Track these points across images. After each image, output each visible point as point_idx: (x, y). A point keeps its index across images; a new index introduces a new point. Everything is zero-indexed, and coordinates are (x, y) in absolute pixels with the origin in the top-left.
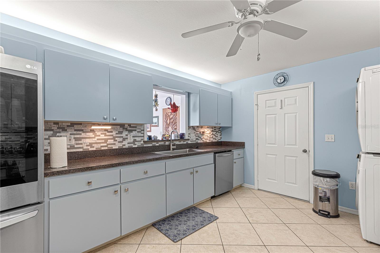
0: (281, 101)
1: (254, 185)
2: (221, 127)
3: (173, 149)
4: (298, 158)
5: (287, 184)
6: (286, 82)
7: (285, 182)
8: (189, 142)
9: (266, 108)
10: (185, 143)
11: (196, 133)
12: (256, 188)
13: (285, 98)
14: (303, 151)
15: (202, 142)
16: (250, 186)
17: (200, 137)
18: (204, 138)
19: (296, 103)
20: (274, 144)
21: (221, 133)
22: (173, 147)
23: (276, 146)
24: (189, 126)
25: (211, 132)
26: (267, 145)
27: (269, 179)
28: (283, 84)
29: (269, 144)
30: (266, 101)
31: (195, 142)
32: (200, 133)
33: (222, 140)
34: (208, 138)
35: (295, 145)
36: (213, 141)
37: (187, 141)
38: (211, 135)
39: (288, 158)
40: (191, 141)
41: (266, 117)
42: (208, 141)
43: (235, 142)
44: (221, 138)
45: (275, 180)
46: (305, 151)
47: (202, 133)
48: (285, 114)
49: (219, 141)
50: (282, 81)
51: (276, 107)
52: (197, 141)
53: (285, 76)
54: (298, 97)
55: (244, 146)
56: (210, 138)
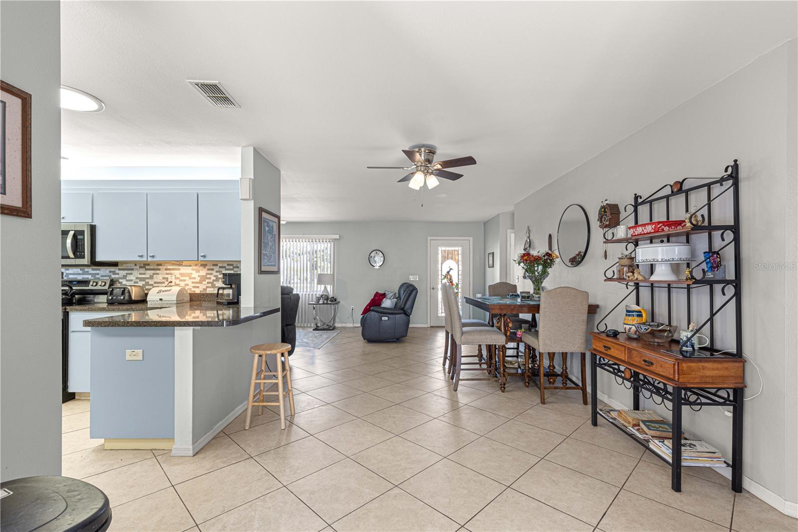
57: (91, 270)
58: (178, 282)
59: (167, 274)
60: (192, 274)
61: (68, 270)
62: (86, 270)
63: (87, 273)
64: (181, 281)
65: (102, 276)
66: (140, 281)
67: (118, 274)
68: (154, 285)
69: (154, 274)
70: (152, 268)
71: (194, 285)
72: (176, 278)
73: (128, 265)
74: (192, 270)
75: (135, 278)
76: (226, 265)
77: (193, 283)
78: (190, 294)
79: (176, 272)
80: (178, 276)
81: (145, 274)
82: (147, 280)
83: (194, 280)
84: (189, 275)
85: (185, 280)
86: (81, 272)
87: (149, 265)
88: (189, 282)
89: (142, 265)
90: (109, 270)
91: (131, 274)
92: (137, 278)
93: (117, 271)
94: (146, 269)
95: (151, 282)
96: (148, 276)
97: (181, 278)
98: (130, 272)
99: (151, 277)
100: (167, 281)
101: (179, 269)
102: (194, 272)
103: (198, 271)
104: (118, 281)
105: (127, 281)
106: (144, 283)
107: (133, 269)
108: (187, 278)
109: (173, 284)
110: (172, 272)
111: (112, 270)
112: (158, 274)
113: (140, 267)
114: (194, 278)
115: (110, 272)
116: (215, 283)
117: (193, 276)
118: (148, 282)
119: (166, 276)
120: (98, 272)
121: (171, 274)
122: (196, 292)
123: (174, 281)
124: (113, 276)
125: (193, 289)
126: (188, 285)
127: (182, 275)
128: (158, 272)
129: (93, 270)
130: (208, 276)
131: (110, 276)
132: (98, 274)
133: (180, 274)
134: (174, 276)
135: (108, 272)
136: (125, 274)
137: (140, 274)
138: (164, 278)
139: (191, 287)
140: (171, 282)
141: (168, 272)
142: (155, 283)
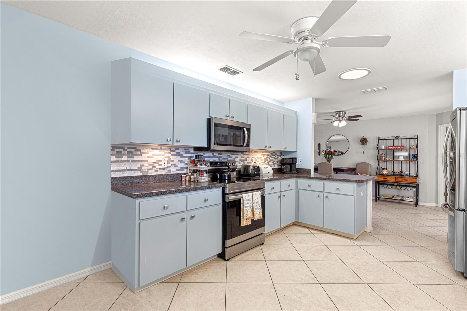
57: (217, 154)
58: (256, 162)
59: (252, 157)
60: (261, 157)
61: (204, 154)
62: (215, 154)
65: (223, 159)
66: (241, 162)
67: (231, 157)
69: (247, 157)
70: (247, 153)
72: (256, 160)
74: (262, 155)
75: (239, 160)
76: (273, 153)
77: (262, 163)
79: (256, 157)
80: (257, 159)
81: (243, 157)
82: (244, 161)
84: (260, 158)
85: (259, 161)
86: (212, 156)
91: (237, 157)
92: (240, 160)
93: (231, 156)
94: (244, 155)
96: (245, 159)
97: (258, 160)
99: (246, 160)
100: (253, 162)
106: (243, 163)
107: (239, 154)
108: (260, 160)
110: (254, 156)
111: (229, 154)
112: (249, 157)
113: (242, 153)
115: (227, 156)
116: (269, 162)
118: (245, 163)
119: (252, 159)
120: (221, 156)
121: (254, 157)
124: (229, 159)
127: (258, 158)
129: (219, 154)
130: (267, 159)
132: (221, 157)
133: (257, 157)
135: (226, 156)
137: (242, 157)
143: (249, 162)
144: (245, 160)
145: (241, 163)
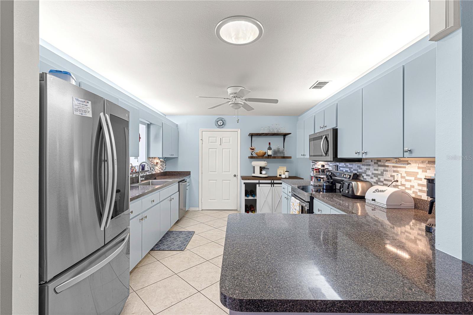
0: (221, 138)
1: (199, 207)
2: (165, 158)
3: (142, 181)
4: (231, 181)
5: (224, 201)
6: (224, 125)
7: (222, 200)
8: (148, 174)
9: (209, 143)
10: (145, 174)
11: (152, 164)
12: (200, 209)
13: (223, 137)
14: (234, 176)
15: (155, 173)
16: (195, 209)
17: (154, 168)
18: (156, 169)
19: (230, 142)
20: (215, 172)
21: (165, 163)
22: (142, 179)
23: (217, 173)
24: (148, 157)
25: (160, 162)
26: (209, 173)
27: (211, 200)
28: (222, 127)
29: (211, 172)
30: (209, 137)
31: (151, 173)
32: (154, 164)
33: (166, 170)
34: (158, 169)
35: (229, 172)
36: (161, 172)
37: (146, 173)
38: (160, 165)
39: (224, 181)
40: (149, 173)
41: (209, 150)
42: (158, 172)
43: (181, 171)
44: (166, 168)
45: (215, 200)
46: (235, 176)
47: (155, 164)
48: (223, 149)
49: (165, 171)
50: (222, 124)
51: (217, 143)
52: (152, 172)
53: (223, 121)
54: (231, 138)
55: (190, 175)
56: (159, 169)
57: (349, 164)
58: (404, 182)
59: (394, 171)
60: (418, 173)
62: (347, 164)
63: (347, 167)
64: (407, 180)
65: (354, 170)
67: (361, 169)
68: (385, 182)
69: (384, 171)
70: (382, 164)
71: (420, 188)
72: (402, 177)
73: (367, 161)
74: (419, 168)
75: (371, 174)
77: (419, 185)
78: (414, 198)
79: (402, 170)
80: (404, 175)
81: (377, 170)
82: (379, 177)
83: (420, 182)
84: (415, 174)
85: (410, 181)
86: (345, 166)
87: (380, 161)
88: (415, 183)
89: (376, 162)
90: (357, 165)
91: (369, 169)
92: (373, 174)
93: (362, 167)
94: (379, 166)
95: (382, 179)
96: (380, 173)
97: (407, 178)
98: (368, 167)
99: (382, 174)
101: (405, 167)
102: (420, 171)
103: (425, 170)
104: (362, 175)
105: (367, 175)
106: (377, 179)
107: (370, 165)
108: (412, 178)
109: (399, 183)
110: (399, 169)
112: (387, 171)
113: (375, 163)
114: (421, 179)
115: (358, 166)
117: (419, 176)
119: (393, 174)
120: (352, 166)
121: (397, 172)
122: (423, 198)
123: (399, 180)
124: (359, 170)
125: (419, 194)
126: (412, 187)
127: (408, 173)
128: (387, 168)
131: (357, 170)
132: (352, 168)
133: (406, 172)
134: (400, 175)
136: (366, 170)
137: (375, 170)
138: (391, 176)
139: (418, 191)
140: (397, 181)
141: (395, 169)
142: (385, 180)
143: (387, 178)
144: (379, 175)
145: (374, 178)
